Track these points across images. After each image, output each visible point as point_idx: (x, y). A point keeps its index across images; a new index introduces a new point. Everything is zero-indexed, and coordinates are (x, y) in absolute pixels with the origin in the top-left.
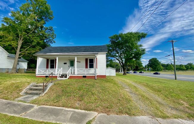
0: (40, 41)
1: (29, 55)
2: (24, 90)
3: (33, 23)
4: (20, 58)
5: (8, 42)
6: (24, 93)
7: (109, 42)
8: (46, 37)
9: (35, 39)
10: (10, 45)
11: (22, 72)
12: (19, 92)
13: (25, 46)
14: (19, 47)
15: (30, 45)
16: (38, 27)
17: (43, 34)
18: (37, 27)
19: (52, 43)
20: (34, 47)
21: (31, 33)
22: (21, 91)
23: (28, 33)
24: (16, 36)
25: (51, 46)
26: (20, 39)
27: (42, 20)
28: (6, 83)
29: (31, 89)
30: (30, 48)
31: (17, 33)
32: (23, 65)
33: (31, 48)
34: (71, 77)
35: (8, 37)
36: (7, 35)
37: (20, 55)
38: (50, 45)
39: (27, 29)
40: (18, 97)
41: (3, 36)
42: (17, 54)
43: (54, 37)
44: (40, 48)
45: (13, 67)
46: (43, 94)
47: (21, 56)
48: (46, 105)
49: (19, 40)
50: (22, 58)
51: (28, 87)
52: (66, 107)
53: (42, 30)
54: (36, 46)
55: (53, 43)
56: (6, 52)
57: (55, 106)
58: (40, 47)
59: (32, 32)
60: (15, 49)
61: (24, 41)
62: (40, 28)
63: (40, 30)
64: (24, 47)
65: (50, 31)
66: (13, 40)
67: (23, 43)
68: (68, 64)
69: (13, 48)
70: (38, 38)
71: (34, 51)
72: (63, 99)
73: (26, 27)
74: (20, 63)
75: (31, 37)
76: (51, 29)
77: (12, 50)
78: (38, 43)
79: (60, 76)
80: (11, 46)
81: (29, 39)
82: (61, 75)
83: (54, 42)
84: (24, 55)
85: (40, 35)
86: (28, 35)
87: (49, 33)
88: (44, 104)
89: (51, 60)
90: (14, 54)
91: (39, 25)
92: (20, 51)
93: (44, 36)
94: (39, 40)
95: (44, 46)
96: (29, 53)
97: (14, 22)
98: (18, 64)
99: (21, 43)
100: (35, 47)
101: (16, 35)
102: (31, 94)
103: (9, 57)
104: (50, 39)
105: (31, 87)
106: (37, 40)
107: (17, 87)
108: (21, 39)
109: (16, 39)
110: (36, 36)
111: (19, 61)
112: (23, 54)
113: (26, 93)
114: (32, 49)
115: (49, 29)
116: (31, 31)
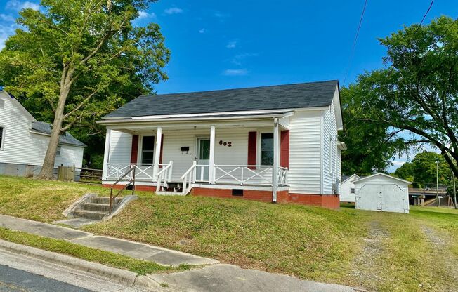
0: (120, 79)
1: (86, 123)
2: (71, 207)
3: (100, 20)
4: (62, 133)
5: (34, 84)
6: (71, 213)
7: (385, 60)
8: (137, 62)
9: (106, 71)
10: (39, 95)
11: (68, 177)
12: (60, 209)
13: (77, 95)
14: (63, 99)
15: (91, 92)
16: (115, 32)
17: (129, 53)
18: (110, 33)
19: (157, 82)
20: (101, 97)
21: (94, 55)
22: (64, 207)
23: (86, 54)
24: (55, 65)
25: (154, 91)
26: (66, 76)
27: (128, 7)
28: (32, 189)
29: (85, 207)
30: (91, 101)
31: (57, 57)
32: (71, 157)
33: (94, 101)
34: (195, 191)
35: (35, 69)
36: (32, 64)
37: (64, 124)
38: (151, 89)
39: (83, 42)
40: (58, 219)
41: (22, 66)
42: (56, 121)
43: (165, 57)
44: (119, 99)
45: (46, 162)
46: (110, 218)
47: (66, 128)
48: (112, 235)
49: (63, 76)
50: (67, 133)
51: (79, 201)
52: (153, 244)
53: (126, 38)
54: (107, 93)
55: (161, 81)
56: (27, 117)
57: (130, 239)
58: (119, 95)
59: (97, 52)
60: (52, 105)
61: (76, 80)
62: (120, 32)
63: (121, 39)
64: (75, 98)
65: (151, 40)
66: (47, 78)
67: (72, 85)
68: (194, 150)
69: (47, 104)
70: (114, 67)
71: (102, 112)
72: (151, 230)
73: (81, 34)
74: (64, 150)
75: (95, 67)
76: (153, 33)
77: (42, 109)
78: (114, 85)
79: (166, 185)
80: (41, 95)
81: (89, 73)
82: (169, 184)
83: (164, 78)
84: (75, 123)
85: (119, 56)
86: (86, 62)
87: (147, 47)
88: (108, 234)
89: (144, 138)
90: (46, 120)
91: (117, 24)
92: (65, 112)
93: (131, 59)
94: (115, 73)
95: (131, 93)
96: (87, 119)
97: (50, 21)
98: (58, 153)
99: (69, 86)
100: (105, 98)
101: (55, 62)
102: (84, 216)
103: (37, 130)
104: (151, 66)
105: (86, 201)
106: (110, 75)
107: (57, 199)
108: (68, 75)
109: (56, 75)
110: (108, 62)
111: (60, 145)
112: (72, 119)
113: (75, 214)
114: (98, 103)
115: (149, 34)
116: (96, 46)
